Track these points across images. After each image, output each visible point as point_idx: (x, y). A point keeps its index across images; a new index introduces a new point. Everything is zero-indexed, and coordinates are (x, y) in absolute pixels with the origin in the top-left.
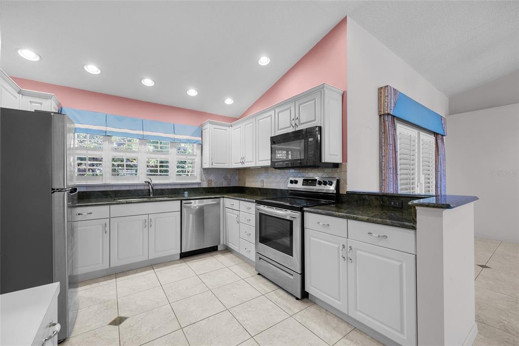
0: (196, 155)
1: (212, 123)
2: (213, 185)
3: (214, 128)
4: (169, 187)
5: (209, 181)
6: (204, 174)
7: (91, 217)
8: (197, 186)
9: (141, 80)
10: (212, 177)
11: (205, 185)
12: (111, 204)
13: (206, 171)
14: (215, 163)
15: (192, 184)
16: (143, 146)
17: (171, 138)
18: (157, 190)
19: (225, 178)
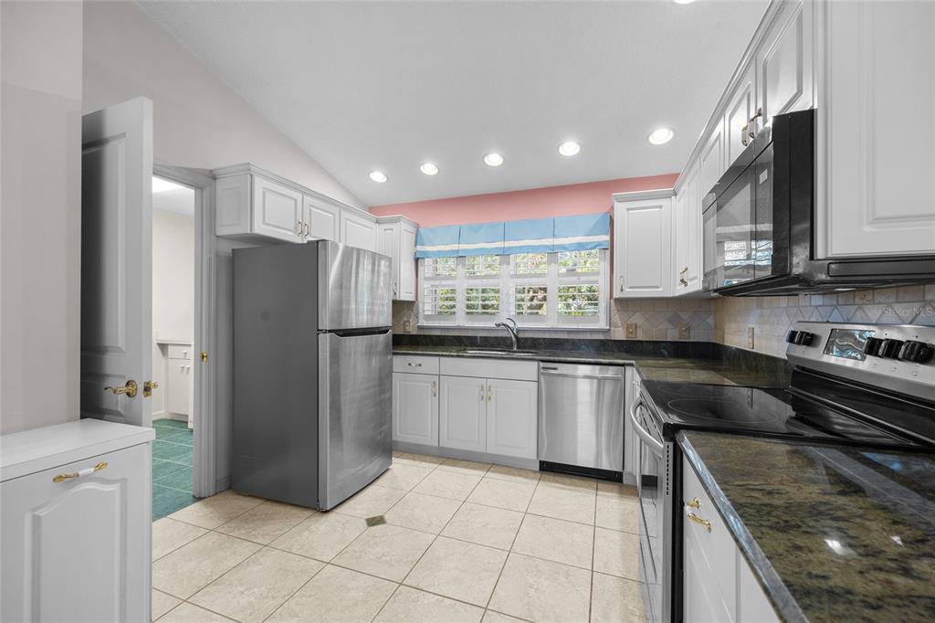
0: (598, 273)
1: (621, 200)
2: (641, 336)
3: (628, 210)
4: (547, 336)
5: (628, 327)
6: (618, 311)
7: (420, 370)
8: (600, 337)
9: (483, 158)
10: (637, 319)
11: (620, 334)
12: (442, 355)
13: (625, 304)
14: (630, 288)
15: (591, 331)
16: (505, 266)
17: (547, 247)
18: (526, 339)
19: (675, 321)
